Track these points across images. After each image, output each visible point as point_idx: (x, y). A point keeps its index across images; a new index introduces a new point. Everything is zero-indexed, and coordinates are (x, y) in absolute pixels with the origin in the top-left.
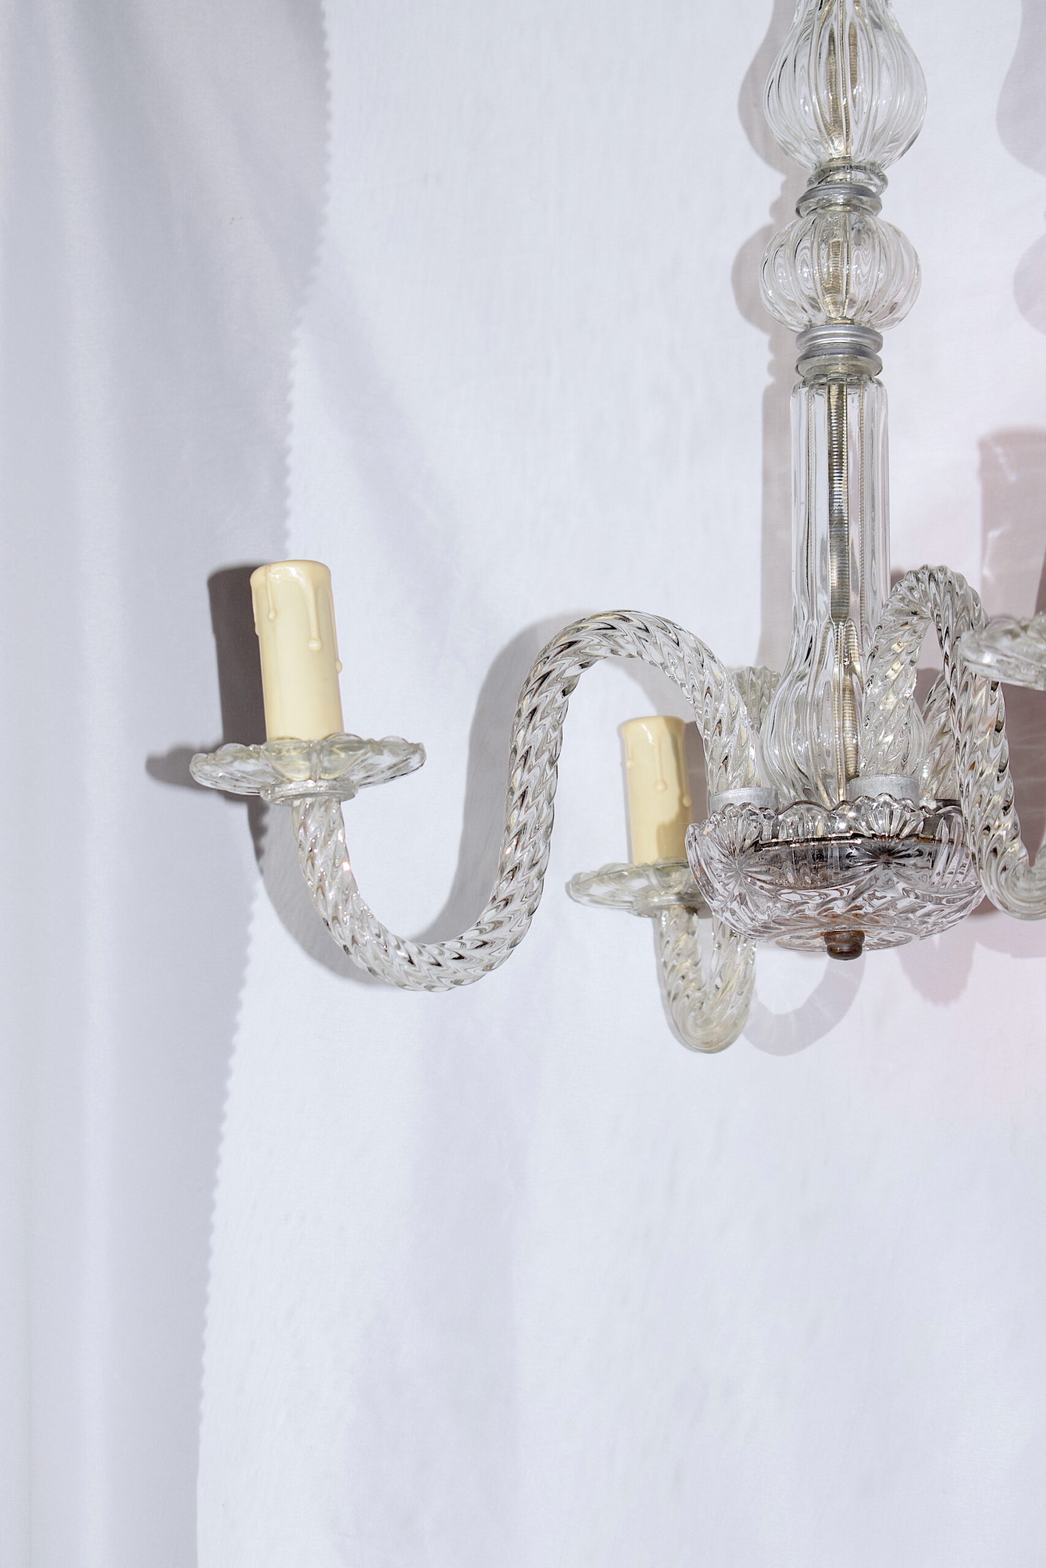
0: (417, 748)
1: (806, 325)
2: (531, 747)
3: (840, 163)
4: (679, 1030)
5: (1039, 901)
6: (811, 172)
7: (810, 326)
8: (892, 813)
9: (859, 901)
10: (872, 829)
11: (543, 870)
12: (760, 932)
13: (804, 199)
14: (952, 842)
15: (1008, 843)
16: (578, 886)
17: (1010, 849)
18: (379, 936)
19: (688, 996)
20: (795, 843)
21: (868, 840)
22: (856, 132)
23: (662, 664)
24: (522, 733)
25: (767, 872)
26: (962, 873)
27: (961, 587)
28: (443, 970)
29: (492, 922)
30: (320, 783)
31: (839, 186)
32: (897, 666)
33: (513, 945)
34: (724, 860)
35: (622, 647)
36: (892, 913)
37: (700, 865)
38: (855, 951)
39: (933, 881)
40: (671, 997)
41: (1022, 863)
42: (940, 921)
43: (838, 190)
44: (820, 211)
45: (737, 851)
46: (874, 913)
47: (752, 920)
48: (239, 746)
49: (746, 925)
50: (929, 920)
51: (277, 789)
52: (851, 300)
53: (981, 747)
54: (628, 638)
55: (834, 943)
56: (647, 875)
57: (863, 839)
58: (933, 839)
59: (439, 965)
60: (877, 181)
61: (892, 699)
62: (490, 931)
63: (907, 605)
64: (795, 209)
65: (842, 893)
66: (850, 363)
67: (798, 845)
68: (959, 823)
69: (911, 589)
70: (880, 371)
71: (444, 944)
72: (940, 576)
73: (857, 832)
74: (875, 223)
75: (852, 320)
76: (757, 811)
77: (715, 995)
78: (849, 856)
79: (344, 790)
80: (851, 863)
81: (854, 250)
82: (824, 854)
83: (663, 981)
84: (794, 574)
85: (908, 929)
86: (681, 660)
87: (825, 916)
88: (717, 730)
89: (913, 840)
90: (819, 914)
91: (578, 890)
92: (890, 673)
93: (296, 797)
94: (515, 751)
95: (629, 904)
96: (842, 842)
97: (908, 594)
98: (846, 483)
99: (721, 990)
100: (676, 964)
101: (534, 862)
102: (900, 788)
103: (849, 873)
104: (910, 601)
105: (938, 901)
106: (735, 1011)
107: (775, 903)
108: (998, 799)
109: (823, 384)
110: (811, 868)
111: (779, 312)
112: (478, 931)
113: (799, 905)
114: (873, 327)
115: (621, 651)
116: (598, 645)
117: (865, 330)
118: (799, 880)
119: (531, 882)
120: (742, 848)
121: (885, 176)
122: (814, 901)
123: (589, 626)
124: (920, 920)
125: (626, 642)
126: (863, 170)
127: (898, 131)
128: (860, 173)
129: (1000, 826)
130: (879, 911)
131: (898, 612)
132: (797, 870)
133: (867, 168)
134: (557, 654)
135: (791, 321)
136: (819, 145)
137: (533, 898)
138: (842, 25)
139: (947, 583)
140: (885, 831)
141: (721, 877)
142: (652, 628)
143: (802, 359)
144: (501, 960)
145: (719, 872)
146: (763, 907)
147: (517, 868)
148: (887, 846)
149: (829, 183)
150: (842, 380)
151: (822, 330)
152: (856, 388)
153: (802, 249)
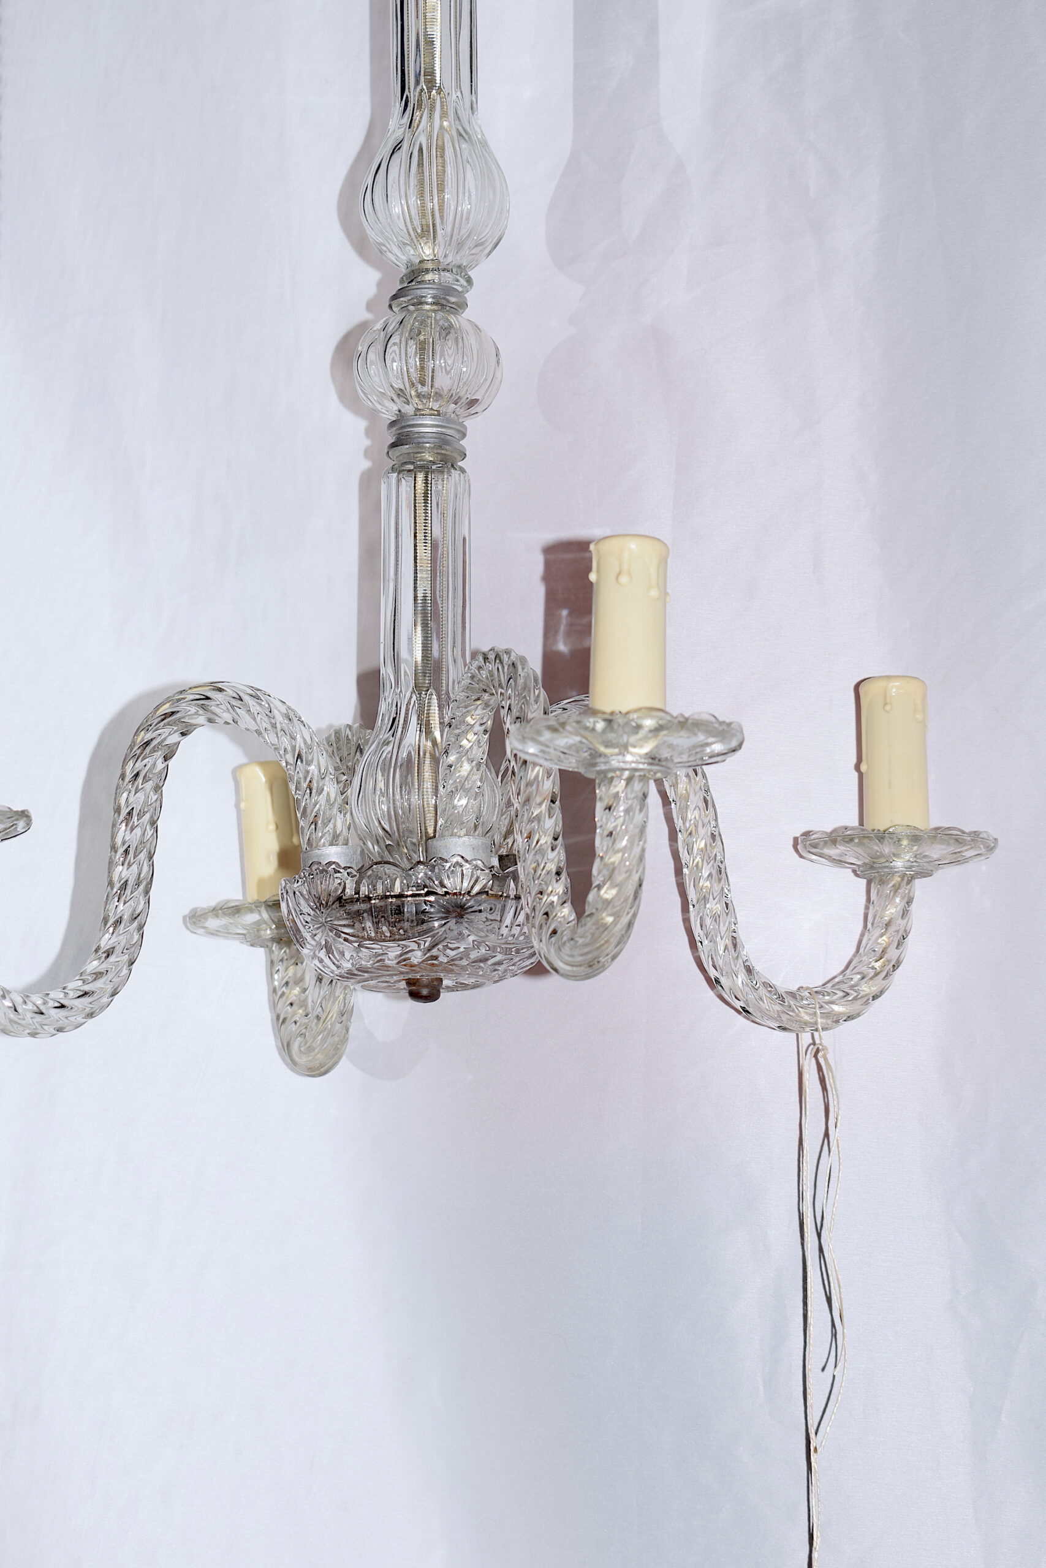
0: (24, 815)
1: (396, 415)
2: (133, 808)
3: (430, 266)
4: (286, 1052)
5: (581, 966)
6: (403, 270)
7: (401, 414)
8: (464, 873)
9: (434, 952)
10: (444, 887)
11: (143, 923)
12: (347, 978)
13: (395, 297)
15: (560, 907)
16: (195, 919)
17: (559, 914)
19: (296, 1022)
20: (375, 899)
21: (440, 897)
22: (442, 237)
23: (256, 731)
24: (125, 795)
25: (349, 925)
27: (523, 669)
28: (46, 1018)
29: (95, 973)
31: (427, 286)
32: (470, 736)
33: (114, 994)
34: (312, 913)
35: (219, 716)
36: (464, 962)
37: (292, 915)
38: (433, 994)
39: (501, 933)
40: (280, 1021)
41: (569, 927)
42: (510, 968)
43: (426, 290)
44: (411, 308)
45: (325, 905)
46: (448, 962)
47: (338, 967)
49: (332, 972)
50: (499, 968)
52: (436, 393)
53: (538, 818)
54: (222, 707)
55: (414, 988)
56: (259, 911)
57: (437, 897)
58: (501, 896)
59: (42, 1013)
60: (463, 282)
61: (466, 767)
62: (92, 982)
63: (478, 683)
64: (388, 305)
65: (419, 945)
66: (437, 451)
67: (377, 901)
69: (480, 668)
70: (465, 458)
71: (49, 994)
72: (505, 658)
73: (430, 890)
74: (460, 320)
75: (438, 411)
76: (341, 869)
77: (317, 1024)
78: (424, 912)
80: (425, 918)
81: (438, 346)
82: (402, 909)
83: (273, 1005)
85: (481, 975)
86: (274, 726)
87: (405, 965)
88: (308, 791)
89: (483, 897)
90: (398, 963)
91: (194, 923)
92: (464, 742)
94: (118, 810)
95: (243, 936)
96: (417, 898)
97: (480, 671)
99: (322, 1020)
100: (285, 991)
101: (135, 916)
102: (471, 849)
103: (425, 927)
104: (480, 679)
105: (507, 951)
106: (336, 1038)
107: (359, 953)
108: (552, 867)
109: (409, 471)
110: (389, 922)
111: (371, 402)
112: (82, 981)
113: (379, 955)
114: (458, 419)
115: (217, 719)
116: (196, 713)
117: (449, 420)
118: (377, 933)
119: (132, 937)
120: (327, 903)
121: (469, 277)
122: (393, 952)
123: (188, 696)
124: (491, 967)
125: (222, 711)
126: (450, 272)
127: (483, 236)
128: (447, 274)
129: (552, 892)
130: (453, 960)
131: (468, 688)
132: (376, 924)
133: (453, 270)
134: (159, 723)
135: (383, 411)
136: (409, 248)
137: (133, 949)
138: (430, 137)
139: (509, 665)
140: (456, 889)
141: (310, 927)
142: (246, 698)
143: (394, 445)
144: (103, 1008)
145: (307, 922)
146: (347, 955)
147: (118, 922)
148: (459, 903)
149: (420, 283)
150: (427, 468)
151: (411, 421)
152: (440, 475)
153: (392, 345)
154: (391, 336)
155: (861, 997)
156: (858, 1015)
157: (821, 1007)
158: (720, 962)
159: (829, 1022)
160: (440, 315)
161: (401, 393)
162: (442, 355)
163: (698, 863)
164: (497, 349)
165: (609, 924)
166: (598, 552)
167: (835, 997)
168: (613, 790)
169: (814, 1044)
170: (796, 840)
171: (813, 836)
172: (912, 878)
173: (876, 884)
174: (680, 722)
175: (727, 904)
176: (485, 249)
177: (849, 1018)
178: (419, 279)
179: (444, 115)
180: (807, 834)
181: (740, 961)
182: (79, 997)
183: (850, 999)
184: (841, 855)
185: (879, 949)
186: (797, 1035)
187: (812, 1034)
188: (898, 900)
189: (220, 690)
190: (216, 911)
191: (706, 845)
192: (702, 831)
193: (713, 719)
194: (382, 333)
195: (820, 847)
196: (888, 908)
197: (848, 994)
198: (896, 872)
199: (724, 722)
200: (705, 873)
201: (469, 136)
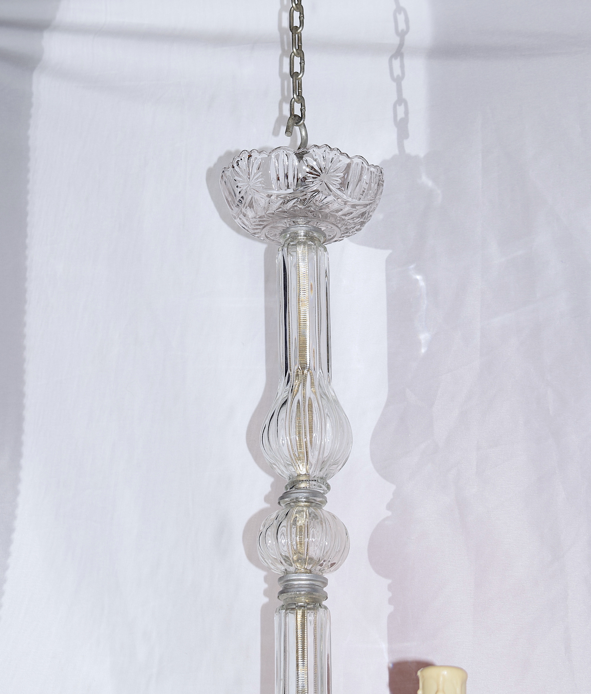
1: (284, 572)
3: (304, 478)
6: (287, 481)
7: (286, 572)
13: (282, 498)
22: (313, 459)
31: (303, 491)
43: (302, 494)
44: (292, 504)
52: (309, 558)
60: (324, 487)
64: (278, 502)
66: (310, 596)
70: (326, 599)
74: (323, 513)
75: (310, 570)
81: (311, 528)
98: (306, 667)
109: (293, 609)
111: (267, 563)
114: (322, 574)
117: (317, 576)
121: (328, 485)
126: (317, 481)
127: (336, 459)
128: (314, 483)
133: (318, 480)
135: (275, 569)
136: (291, 467)
138: (304, 397)
143: (282, 592)
149: (298, 489)
150: (304, 607)
151: (293, 576)
152: (312, 611)
153: (282, 527)
154: (281, 523)
160: (312, 509)
161: (286, 559)
162: (313, 537)
164: (346, 529)
166: (423, 677)
176: (337, 467)
178: (296, 486)
179: (312, 384)
194: (275, 520)
201: (327, 397)
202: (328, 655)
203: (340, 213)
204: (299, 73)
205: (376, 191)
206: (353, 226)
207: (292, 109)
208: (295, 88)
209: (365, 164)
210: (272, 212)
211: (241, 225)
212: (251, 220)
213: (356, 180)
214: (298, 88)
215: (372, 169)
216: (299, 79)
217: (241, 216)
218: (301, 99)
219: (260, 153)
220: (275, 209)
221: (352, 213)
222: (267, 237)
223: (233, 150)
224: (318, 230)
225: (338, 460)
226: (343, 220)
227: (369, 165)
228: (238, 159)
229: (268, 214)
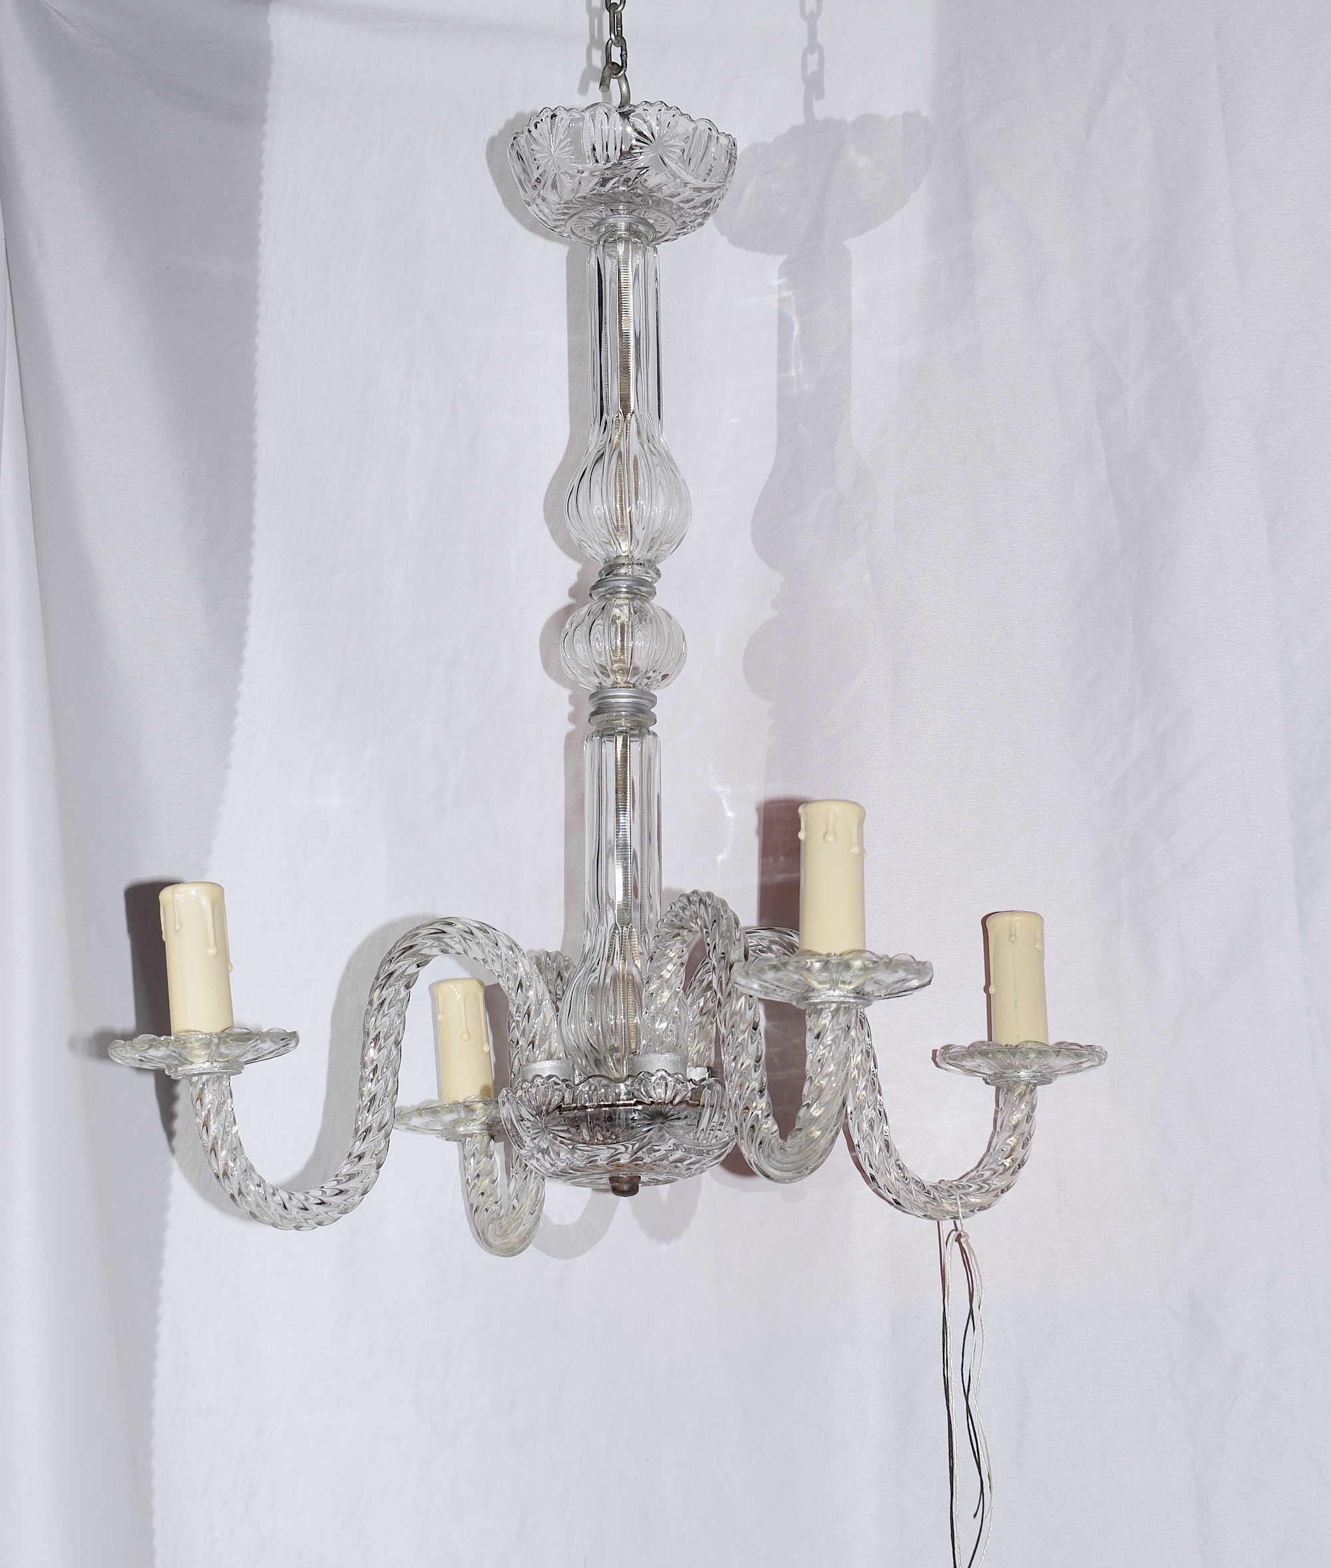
0: (294, 1035)
1: (597, 687)
2: (380, 1031)
3: (625, 561)
4: (481, 1236)
5: (788, 1171)
6: (602, 565)
7: (600, 687)
8: (666, 1085)
9: (640, 1154)
10: (651, 1097)
11: (389, 1132)
12: (558, 1175)
13: (595, 587)
14: (713, 1106)
15: (764, 1120)
18: (259, 1186)
19: (487, 1209)
20: (590, 1108)
21: (648, 1107)
22: (639, 533)
23: (483, 960)
24: (373, 1020)
25: (568, 1131)
26: (720, 1130)
27: (726, 912)
28: (308, 1213)
29: (348, 1175)
30: (215, 1064)
31: (623, 578)
32: (670, 967)
33: (364, 1193)
34: (532, 1119)
35: (452, 947)
36: (665, 1162)
37: (511, 1120)
38: (632, 1189)
39: (698, 1136)
40: (473, 1210)
41: (774, 1137)
42: (698, 1168)
43: (624, 581)
44: (608, 596)
45: (544, 1113)
46: (650, 1163)
47: (552, 1165)
48: (152, 1036)
49: (547, 1169)
50: (692, 1167)
51: (179, 1068)
52: (634, 668)
53: (742, 1044)
54: (454, 939)
55: (616, 1185)
56: (458, 1111)
57: (645, 1106)
58: (698, 1105)
59: (307, 1209)
60: (652, 574)
61: (666, 994)
62: (347, 1181)
63: (680, 921)
64: (588, 593)
65: (627, 1148)
66: (633, 719)
67: (593, 1110)
68: (718, 1091)
69: (683, 909)
70: (655, 723)
71: (309, 1191)
72: (707, 900)
73: (638, 1100)
74: (652, 607)
75: (634, 685)
76: (560, 1083)
77: (511, 1212)
78: (632, 1119)
79: (234, 1067)
80: (634, 1125)
81: (636, 628)
82: (614, 1117)
83: (466, 1197)
84: (587, 885)
85: (673, 1173)
86: (499, 957)
87: (612, 1165)
88: (527, 1015)
89: (682, 1106)
90: (607, 1164)
91: (400, 1121)
92: (664, 973)
93: (195, 1075)
94: (367, 1032)
95: (440, 1132)
96: (627, 1107)
97: (681, 911)
99: (516, 1209)
100: (476, 1182)
101: (382, 1126)
102: (672, 1064)
103: (632, 1132)
104: (682, 917)
105: (700, 1153)
106: (528, 1226)
107: (572, 1154)
108: (756, 1085)
109: (610, 735)
110: (602, 1128)
111: (574, 676)
112: (336, 1182)
113: (592, 1157)
114: (649, 690)
115: (450, 950)
116: (431, 947)
117: (643, 692)
118: (592, 1137)
119: (379, 1142)
120: (547, 1111)
121: (658, 570)
122: (604, 1154)
123: (425, 931)
124: (687, 1166)
125: (455, 943)
126: (642, 565)
127: (669, 536)
128: (638, 567)
129: (756, 1107)
130: (656, 1161)
131: (672, 925)
132: (590, 1130)
133: (645, 564)
134: (400, 956)
135: (585, 683)
136: (608, 545)
137: (380, 1155)
138: (627, 451)
139: (713, 907)
140: (660, 1099)
141: (530, 1132)
142: (475, 931)
143: (594, 714)
144: (354, 1206)
145: (528, 1128)
146: (562, 1155)
147: (368, 1131)
148: (663, 1110)
149: (616, 575)
150: (626, 733)
151: (610, 692)
152: (637, 739)
153: (597, 625)
154: (595, 619)
155: (993, 1190)
156: (989, 1206)
157: (961, 1198)
158: (875, 1162)
159: (967, 1211)
160: (637, 603)
161: (602, 669)
162: (639, 639)
163: (855, 1076)
164: (683, 633)
165: (816, 1137)
166: (806, 814)
167: (972, 1189)
168: (823, 1022)
169: (956, 1230)
170: (934, 1052)
171: (953, 1050)
172: (1035, 1085)
173: (1004, 1093)
174: (885, 963)
175: (880, 1112)
176: (672, 546)
177: (982, 1208)
178: (615, 572)
179: (639, 433)
180: (947, 1048)
181: (893, 1160)
182: (336, 1195)
183: (984, 1191)
184: (976, 1067)
185: (1007, 1149)
186: (938, 1222)
187: (955, 1222)
188: (1023, 1106)
189: (450, 924)
190: (419, 1111)
191: (861, 1059)
192: (858, 1048)
193: (912, 960)
194: (587, 618)
195: (959, 1059)
196: (1014, 1113)
197: (982, 1187)
198: (1023, 1081)
199: (920, 962)
200: (862, 1084)
201: (659, 453)
202: (658, 795)
203: (676, 200)
204: (619, 4)
205: (727, 170)
206: (693, 219)
207: (608, 55)
208: (612, 25)
209: (714, 133)
210: (583, 195)
211: (537, 215)
212: (553, 206)
213: (701, 153)
214: (616, 25)
215: (723, 141)
216: (618, 12)
217: (539, 201)
218: (621, 41)
219: (568, 111)
220: (588, 191)
221: (692, 200)
222: (574, 233)
223: (527, 110)
224: (647, 224)
225: (672, 538)
226: (681, 208)
227: (718, 133)
228: (536, 121)
229: (579, 198)
